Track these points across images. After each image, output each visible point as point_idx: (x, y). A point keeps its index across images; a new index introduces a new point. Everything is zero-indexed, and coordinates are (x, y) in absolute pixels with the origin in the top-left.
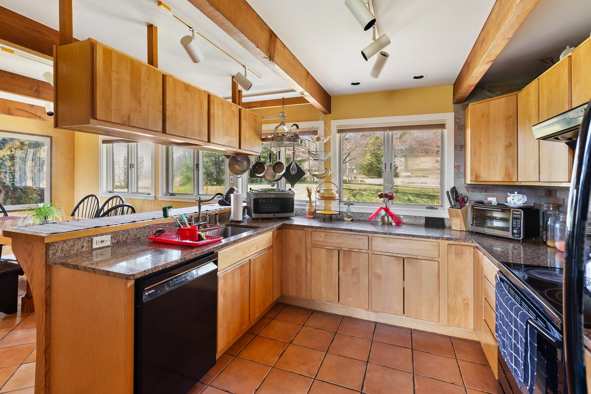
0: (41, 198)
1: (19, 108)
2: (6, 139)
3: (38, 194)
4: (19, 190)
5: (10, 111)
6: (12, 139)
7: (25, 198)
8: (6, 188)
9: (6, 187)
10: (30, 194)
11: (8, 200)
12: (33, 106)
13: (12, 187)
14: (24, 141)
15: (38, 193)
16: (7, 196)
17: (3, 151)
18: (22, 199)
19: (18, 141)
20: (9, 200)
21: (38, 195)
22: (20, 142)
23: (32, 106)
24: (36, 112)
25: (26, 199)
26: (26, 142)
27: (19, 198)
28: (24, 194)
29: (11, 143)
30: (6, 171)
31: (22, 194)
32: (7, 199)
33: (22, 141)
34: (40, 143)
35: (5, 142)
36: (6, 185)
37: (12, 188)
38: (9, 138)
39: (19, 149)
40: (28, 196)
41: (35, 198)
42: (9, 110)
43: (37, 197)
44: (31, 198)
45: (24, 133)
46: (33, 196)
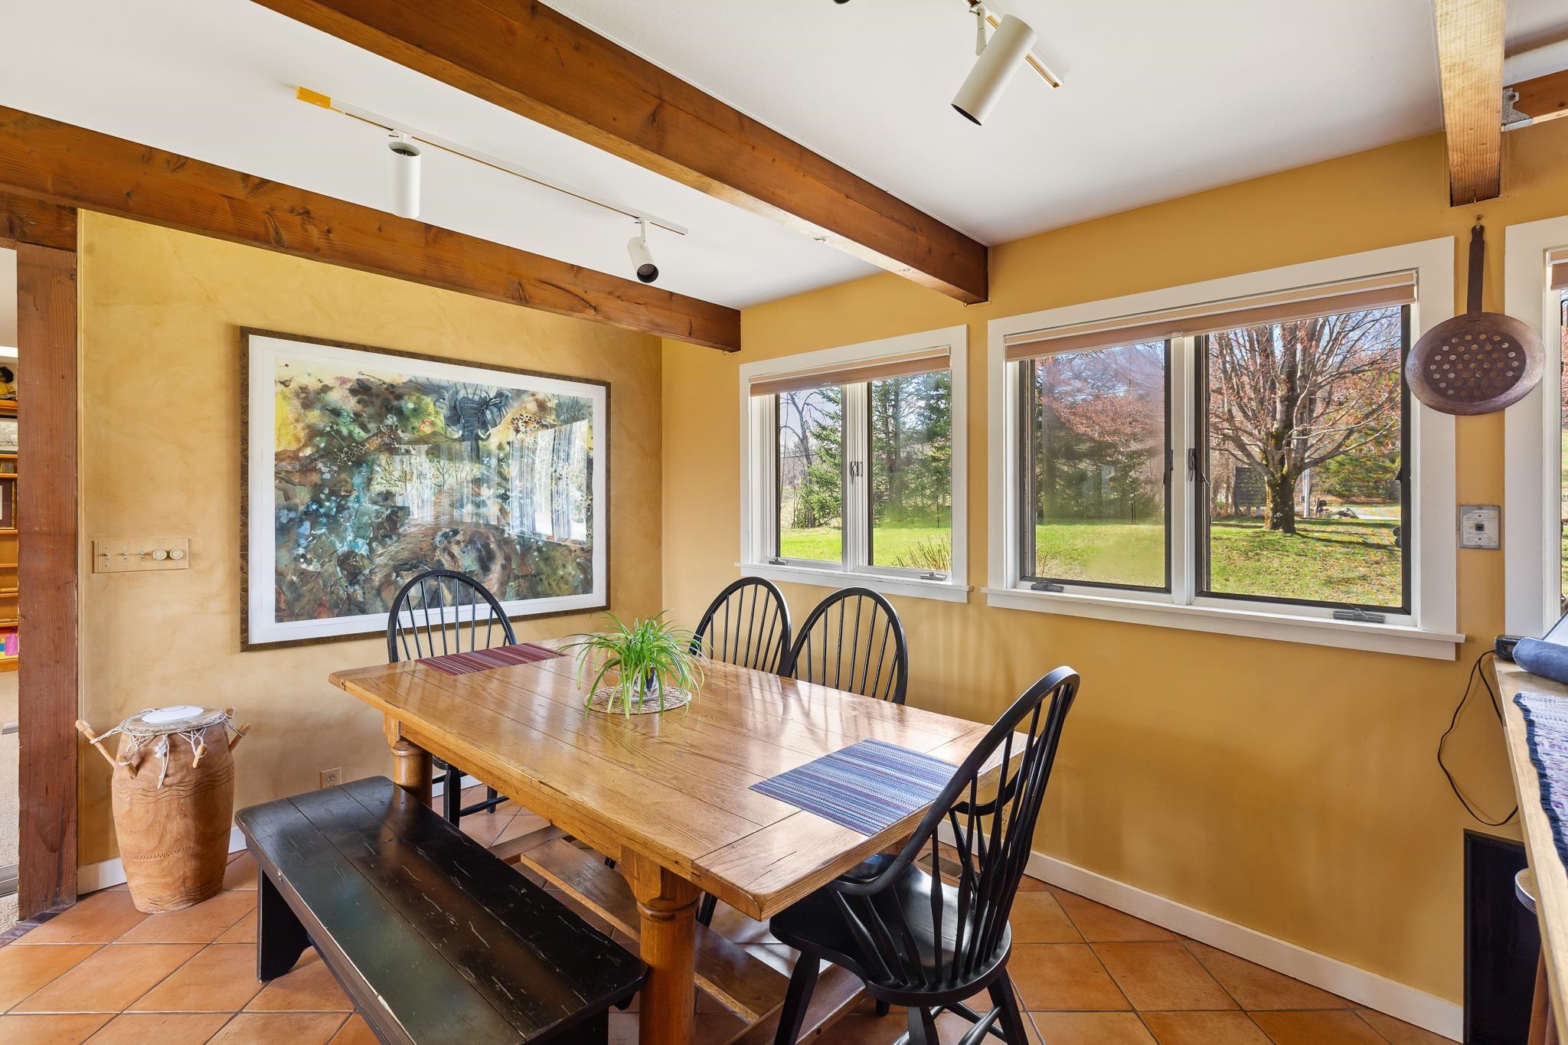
0: (586, 577)
1: (544, 279)
2: (505, 392)
3: (578, 564)
4: (536, 554)
5: (522, 289)
6: (519, 393)
7: (548, 577)
8: (505, 547)
9: (504, 544)
10: (560, 563)
11: (511, 584)
12: (580, 269)
13: (519, 543)
14: (547, 400)
15: (578, 560)
16: (507, 571)
17: (499, 431)
18: (541, 580)
19: (532, 398)
20: (513, 583)
21: (579, 569)
22: (537, 401)
23: (577, 271)
24: (586, 292)
25: (551, 582)
26: (550, 400)
27: (535, 576)
28: (546, 564)
29: (516, 404)
30: (505, 494)
31: (542, 564)
32: (508, 582)
33: (540, 397)
34: (582, 402)
35: (503, 404)
36: (506, 535)
37: (518, 547)
38: (513, 390)
39: (535, 424)
40: (556, 570)
41: (571, 578)
42: (520, 284)
43: (575, 575)
44: (562, 577)
45: (546, 373)
46: (566, 570)
